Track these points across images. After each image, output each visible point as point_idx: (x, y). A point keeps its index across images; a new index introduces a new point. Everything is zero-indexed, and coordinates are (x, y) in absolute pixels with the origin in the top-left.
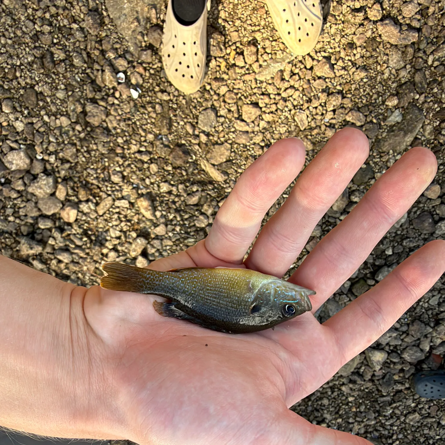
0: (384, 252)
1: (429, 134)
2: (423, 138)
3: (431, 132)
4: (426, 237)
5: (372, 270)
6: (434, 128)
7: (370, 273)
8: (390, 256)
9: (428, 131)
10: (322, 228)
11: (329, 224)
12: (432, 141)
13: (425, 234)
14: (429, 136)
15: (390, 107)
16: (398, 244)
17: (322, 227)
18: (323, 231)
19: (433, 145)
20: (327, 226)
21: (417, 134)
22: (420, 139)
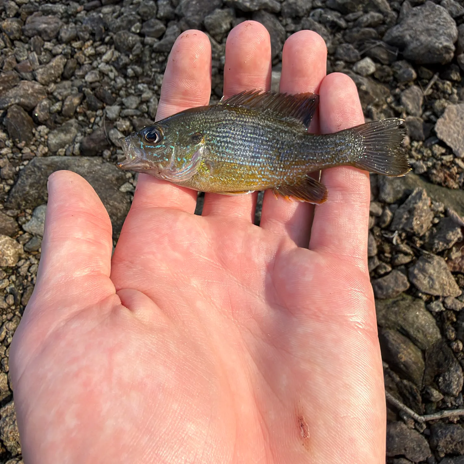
0: (372, 76)
1: (67, 132)
2: (80, 138)
3: (62, 131)
4: (289, 21)
5: (436, 77)
6: (51, 129)
7: (444, 77)
8: (375, 60)
9: (62, 136)
10: (412, 263)
11: (387, 248)
12: (81, 118)
13: (285, 26)
14: (73, 129)
15: (20, 246)
16: (337, 59)
17: (407, 265)
18: (418, 254)
19: (89, 112)
20: (396, 250)
21: (73, 155)
22: (81, 143)
